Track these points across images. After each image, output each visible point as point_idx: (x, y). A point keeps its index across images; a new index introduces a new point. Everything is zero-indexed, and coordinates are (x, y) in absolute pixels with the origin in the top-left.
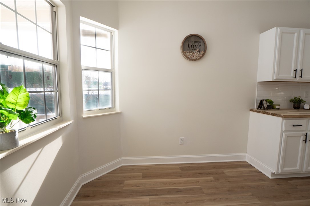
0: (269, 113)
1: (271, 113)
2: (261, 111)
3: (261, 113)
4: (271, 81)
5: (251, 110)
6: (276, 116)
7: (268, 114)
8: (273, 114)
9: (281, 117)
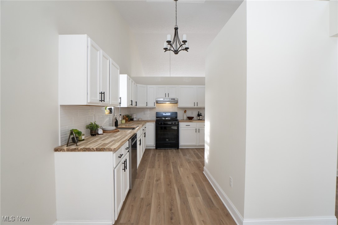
0: (93, 149)
1: (96, 148)
2: (78, 149)
3: (78, 151)
4: (86, 104)
5: (56, 150)
6: (104, 151)
7: (91, 151)
8: (98, 150)
9: (112, 151)
